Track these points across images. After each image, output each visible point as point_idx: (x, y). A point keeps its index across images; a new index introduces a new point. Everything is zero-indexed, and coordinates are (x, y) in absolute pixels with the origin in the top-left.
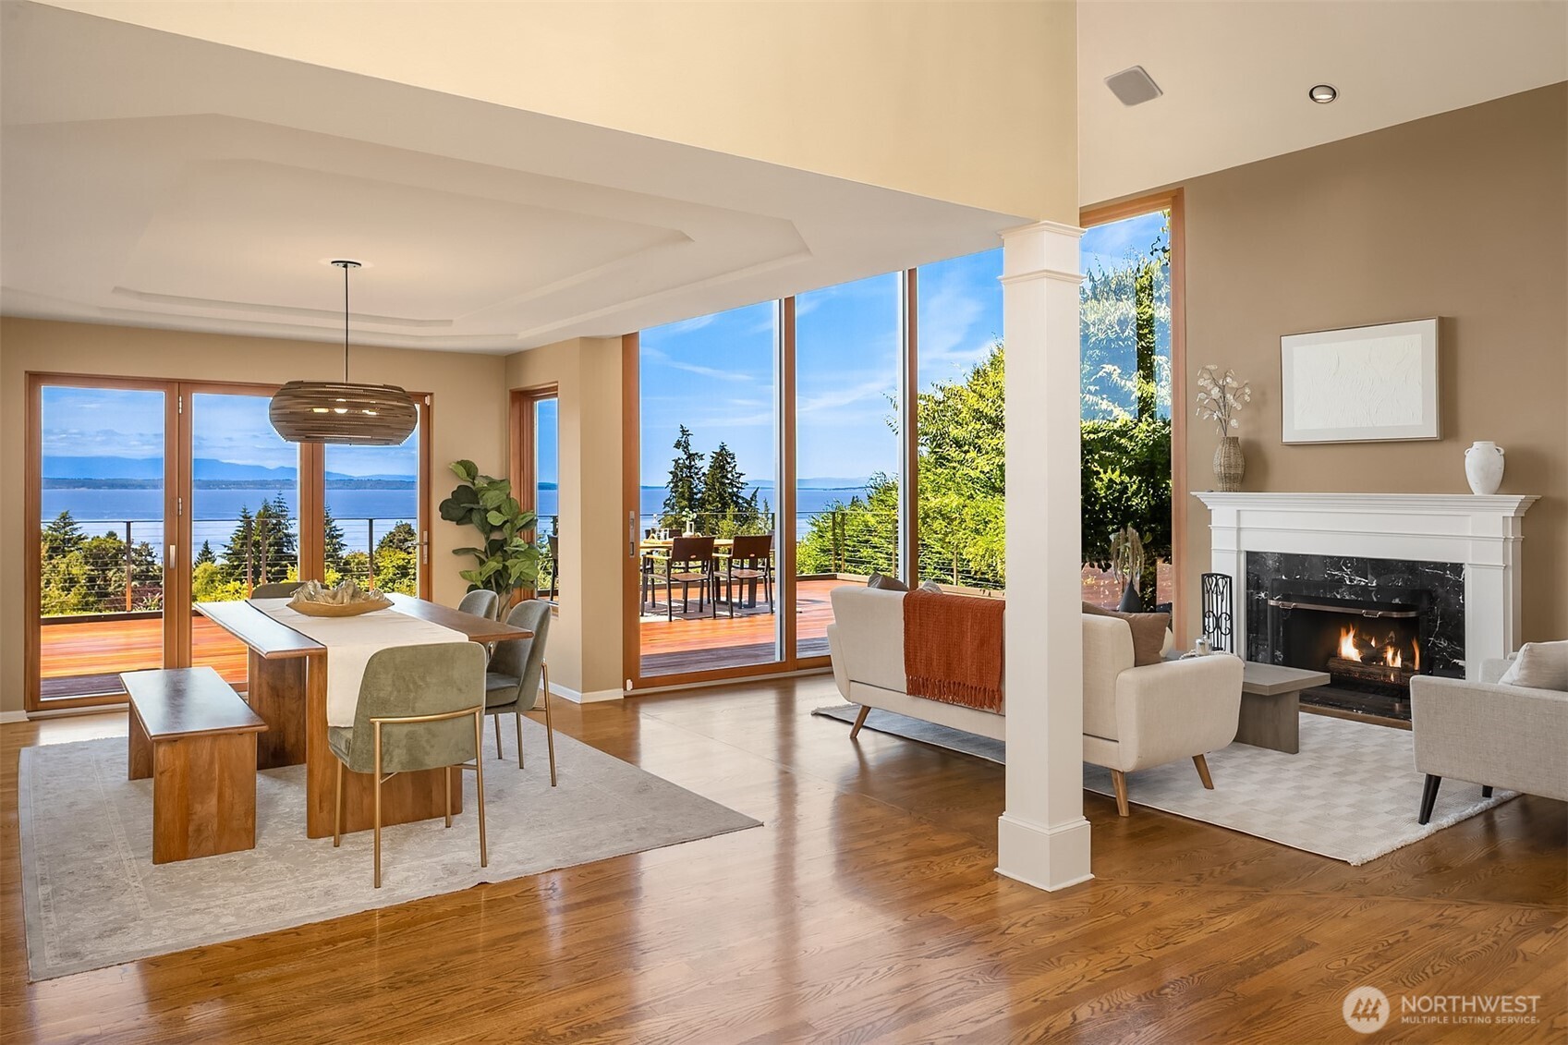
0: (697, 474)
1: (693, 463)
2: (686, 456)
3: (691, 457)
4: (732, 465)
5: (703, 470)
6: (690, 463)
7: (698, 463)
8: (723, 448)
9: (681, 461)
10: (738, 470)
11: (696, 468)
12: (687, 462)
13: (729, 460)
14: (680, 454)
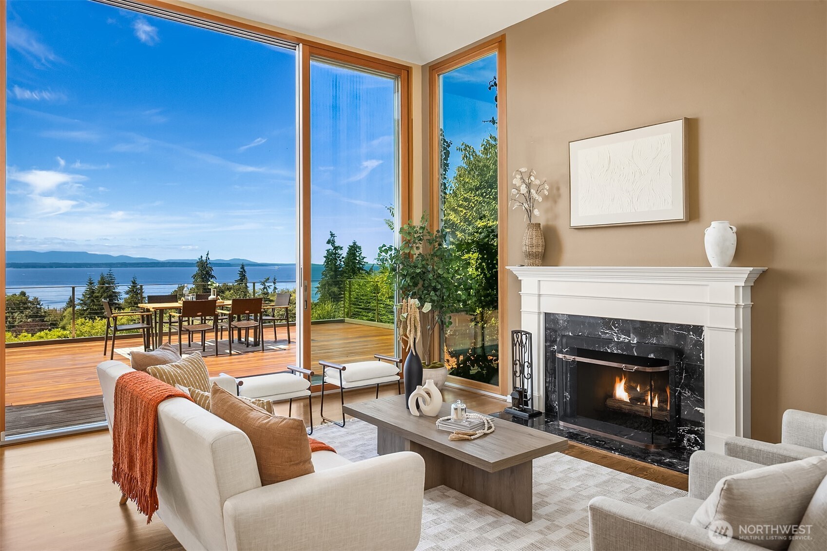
0: (339, 257)
1: (337, 252)
2: (333, 248)
3: (336, 248)
4: (360, 253)
5: (342, 256)
6: (335, 252)
7: (340, 252)
8: (355, 243)
9: (331, 251)
10: (362, 255)
11: (339, 254)
12: (334, 251)
13: (358, 250)
14: (330, 247)
